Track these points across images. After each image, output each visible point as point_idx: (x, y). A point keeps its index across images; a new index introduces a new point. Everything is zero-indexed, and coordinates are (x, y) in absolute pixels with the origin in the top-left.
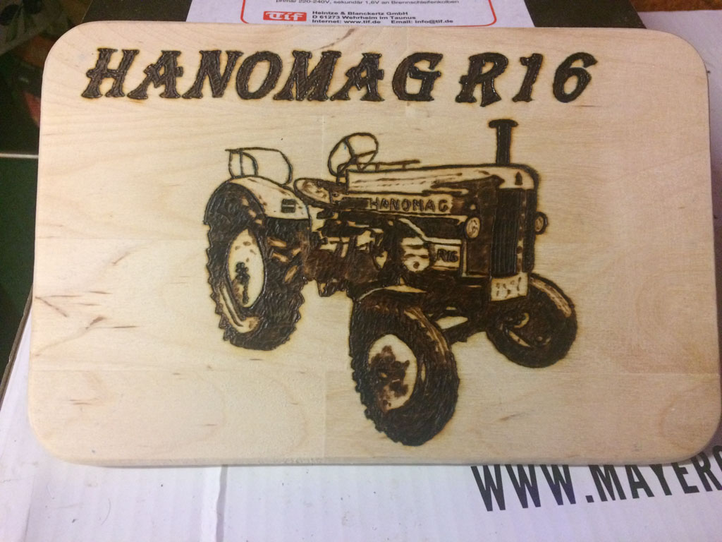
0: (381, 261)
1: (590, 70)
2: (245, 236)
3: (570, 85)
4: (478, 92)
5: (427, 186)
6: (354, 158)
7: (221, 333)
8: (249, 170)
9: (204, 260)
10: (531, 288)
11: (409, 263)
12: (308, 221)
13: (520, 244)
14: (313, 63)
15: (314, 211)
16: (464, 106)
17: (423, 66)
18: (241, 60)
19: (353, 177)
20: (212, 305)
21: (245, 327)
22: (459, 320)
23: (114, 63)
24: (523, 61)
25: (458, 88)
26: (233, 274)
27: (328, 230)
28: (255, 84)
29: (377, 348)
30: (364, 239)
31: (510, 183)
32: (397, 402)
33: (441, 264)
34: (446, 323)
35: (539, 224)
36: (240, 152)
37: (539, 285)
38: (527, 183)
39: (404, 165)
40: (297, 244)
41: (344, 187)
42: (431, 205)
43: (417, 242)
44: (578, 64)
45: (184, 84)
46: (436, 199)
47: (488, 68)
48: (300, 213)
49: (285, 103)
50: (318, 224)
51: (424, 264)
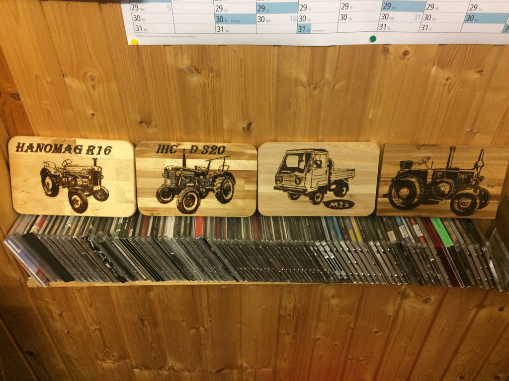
0: (73, 182)
1: (111, 149)
2: (48, 177)
3: (107, 152)
4: (90, 153)
5: (81, 169)
6: (67, 164)
7: (45, 194)
8: (48, 165)
9: (41, 181)
10: (101, 188)
11: (78, 183)
12: (59, 175)
13: (99, 180)
14: (58, 146)
15: (60, 173)
16: (87, 155)
17: (79, 147)
18: (44, 146)
19: (67, 168)
20: (43, 189)
21: (49, 193)
22: (88, 193)
23: (21, 145)
24: (99, 147)
25: (86, 152)
26: (46, 184)
27: (63, 177)
28: (48, 150)
29: (73, 198)
30: (70, 179)
31: (96, 169)
32: (77, 207)
33: (84, 184)
34: (86, 194)
35: (102, 177)
36: (46, 162)
37: (102, 188)
38: (100, 170)
39: (77, 166)
40: (58, 179)
41: (66, 169)
42: (82, 173)
43: (80, 179)
44: (109, 148)
45: (34, 149)
46: (83, 172)
47: (91, 148)
48: (58, 174)
49: (53, 153)
50: (61, 176)
51: (81, 183)
